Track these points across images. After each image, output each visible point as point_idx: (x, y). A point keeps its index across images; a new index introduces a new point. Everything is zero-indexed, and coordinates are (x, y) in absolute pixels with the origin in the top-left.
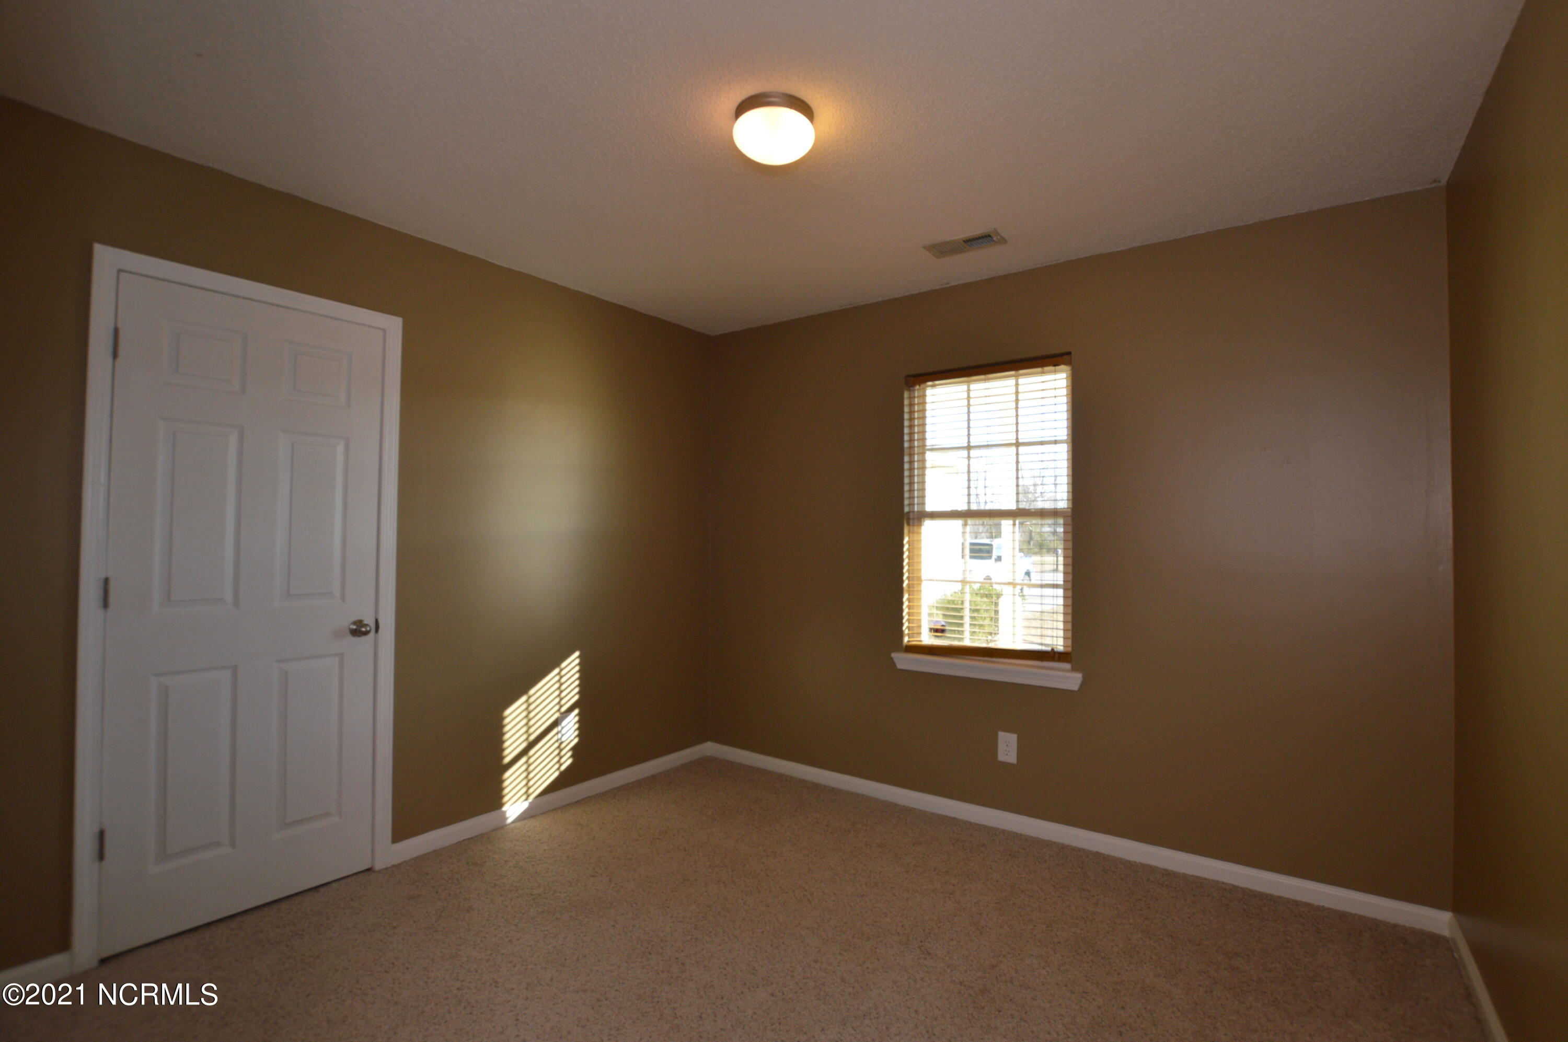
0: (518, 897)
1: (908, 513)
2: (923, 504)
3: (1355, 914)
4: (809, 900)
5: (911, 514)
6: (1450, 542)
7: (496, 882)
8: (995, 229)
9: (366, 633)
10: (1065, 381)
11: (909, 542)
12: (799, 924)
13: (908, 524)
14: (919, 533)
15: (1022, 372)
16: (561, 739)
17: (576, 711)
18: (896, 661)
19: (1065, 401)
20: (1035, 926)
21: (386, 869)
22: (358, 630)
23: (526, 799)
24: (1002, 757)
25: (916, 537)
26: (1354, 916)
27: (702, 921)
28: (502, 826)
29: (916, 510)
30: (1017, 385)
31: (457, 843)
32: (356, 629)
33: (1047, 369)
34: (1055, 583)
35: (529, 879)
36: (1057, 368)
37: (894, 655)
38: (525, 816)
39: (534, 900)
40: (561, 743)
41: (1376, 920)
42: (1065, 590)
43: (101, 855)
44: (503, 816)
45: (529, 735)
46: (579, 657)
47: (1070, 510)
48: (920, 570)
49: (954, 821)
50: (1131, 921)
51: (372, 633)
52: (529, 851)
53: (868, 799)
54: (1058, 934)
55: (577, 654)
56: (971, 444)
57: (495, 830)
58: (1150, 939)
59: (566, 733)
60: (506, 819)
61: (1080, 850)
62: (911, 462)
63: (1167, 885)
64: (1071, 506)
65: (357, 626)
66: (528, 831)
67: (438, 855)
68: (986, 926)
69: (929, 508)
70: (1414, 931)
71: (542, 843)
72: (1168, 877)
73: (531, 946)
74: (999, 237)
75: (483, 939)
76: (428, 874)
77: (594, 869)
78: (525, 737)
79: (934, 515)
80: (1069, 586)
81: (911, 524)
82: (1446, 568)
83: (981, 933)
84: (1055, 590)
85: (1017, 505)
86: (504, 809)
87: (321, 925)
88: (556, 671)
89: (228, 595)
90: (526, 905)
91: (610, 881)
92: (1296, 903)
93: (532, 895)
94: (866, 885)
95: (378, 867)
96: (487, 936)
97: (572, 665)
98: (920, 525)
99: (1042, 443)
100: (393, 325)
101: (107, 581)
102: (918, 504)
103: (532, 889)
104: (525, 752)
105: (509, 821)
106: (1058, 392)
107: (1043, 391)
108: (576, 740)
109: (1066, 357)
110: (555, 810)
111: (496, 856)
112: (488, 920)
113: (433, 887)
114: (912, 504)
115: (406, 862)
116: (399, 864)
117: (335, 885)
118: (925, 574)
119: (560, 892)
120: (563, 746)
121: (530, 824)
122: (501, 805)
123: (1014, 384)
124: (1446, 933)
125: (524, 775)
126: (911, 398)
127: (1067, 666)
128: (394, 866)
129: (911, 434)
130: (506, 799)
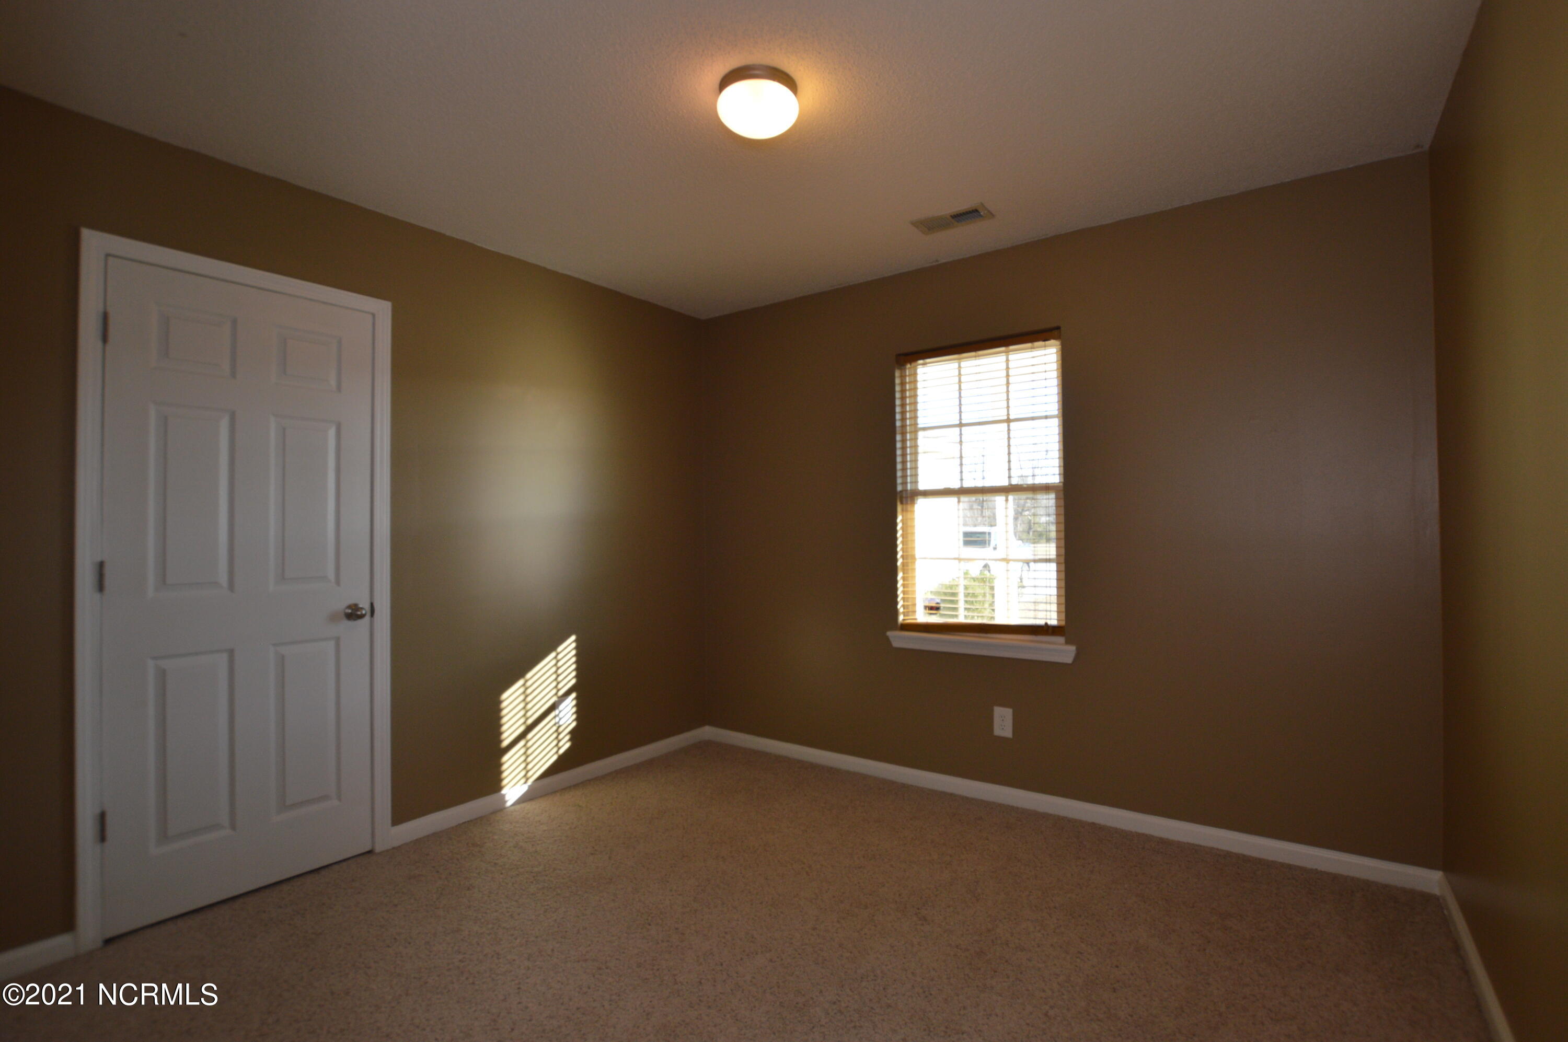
0: (518, 875)
1: (901, 492)
2: (916, 482)
3: (1348, 876)
4: (807, 873)
5: (904, 493)
6: (1436, 505)
7: (496, 861)
8: (982, 204)
9: (362, 616)
10: (1055, 355)
11: (902, 521)
12: (797, 894)
13: (902, 503)
14: (913, 512)
15: (1012, 347)
16: (558, 722)
17: (574, 695)
18: (891, 639)
19: (1056, 376)
20: (1031, 892)
21: (387, 851)
22: (353, 614)
23: (525, 782)
24: (998, 731)
25: (909, 516)
26: (1346, 878)
27: (701, 893)
28: (500, 808)
29: (909, 488)
30: (1007, 360)
31: (457, 826)
32: (351, 613)
33: (1036, 344)
34: (1048, 557)
35: (529, 858)
36: (1047, 343)
37: (889, 634)
38: (525, 799)
39: (534, 877)
40: (559, 727)
41: (1368, 880)
42: (1058, 564)
43: (102, 837)
44: (503, 800)
45: (527, 719)
46: (575, 641)
47: (1061, 484)
48: (913, 548)
49: (952, 797)
50: (1126, 886)
51: (367, 618)
52: (529, 832)
53: (865, 777)
54: (1054, 899)
55: (573, 638)
56: (963, 422)
57: (495, 812)
58: (1145, 902)
59: (563, 717)
60: (505, 802)
61: (1076, 821)
62: (904, 441)
63: (1162, 853)
64: (1062, 480)
65: (352, 610)
66: (527, 814)
67: (436, 837)
68: (983, 894)
69: (922, 486)
70: (1404, 891)
71: (542, 824)
72: (1164, 845)
73: (531, 920)
74: (986, 212)
75: (484, 915)
76: (428, 855)
77: (593, 848)
78: (522, 720)
79: (926, 494)
80: (1062, 559)
81: (904, 502)
82: (1433, 531)
83: (978, 900)
84: (1048, 564)
85: (1010, 481)
86: (503, 792)
87: (324, 904)
88: (553, 655)
89: (223, 579)
90: (527, 882)
91: (610, 858)
92: (1290, 867)
93: (532, 872)
94: (864, 857)
95: (378, 849)
96: (488, 911)
97: (568, 649)
98: (913, 502)
99: (1033, 419)
100: (383, 309)
101: (101, 565)
102: (911, 483)
103: (532, 867)
104: (523, 736)
105: (509, 804)
106: (1048, 367)
107: (1034, 367)
108: (574, 724)
109: (1056, 332)
110: (554, 792)
111: (496, 837)
112: (489, 897)
113: (434, 867)
114: (905, 483)
115: (406, 844)
116: (399, 847)
117: (336, 867)
118: (918, 553)
119: (560, 870)
120: (561, 729)
121: (528, 806)
122: (500, 788)
123: (1005, 360)
124: (1436, 891)
125: (523, 758)
126: (903, 377)
127: (1061, 640)
128: (394, 848)
129: (903, 413)
130: (504, 782)
